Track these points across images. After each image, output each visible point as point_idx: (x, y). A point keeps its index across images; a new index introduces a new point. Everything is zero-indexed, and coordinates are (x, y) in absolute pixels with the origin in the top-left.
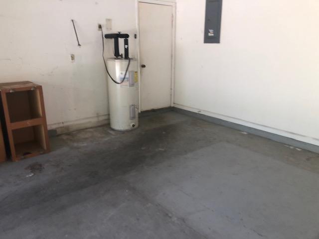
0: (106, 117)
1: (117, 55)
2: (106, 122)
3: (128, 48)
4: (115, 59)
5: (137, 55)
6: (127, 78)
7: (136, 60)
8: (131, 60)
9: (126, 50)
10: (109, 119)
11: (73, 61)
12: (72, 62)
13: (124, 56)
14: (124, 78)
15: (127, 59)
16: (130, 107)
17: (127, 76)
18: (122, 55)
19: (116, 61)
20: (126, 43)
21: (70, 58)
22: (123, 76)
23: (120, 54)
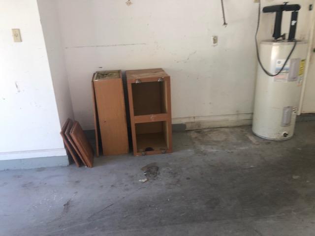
0: (248, 117)
1: (277, 35)
2: (247, 123)
3: (296, 24)
4: (274, 41)
5: (309, 35)
6: (287, 69)
7: (306, 42)
8: (298, 42)
9: (293, 29)
10: (252, 119)
11: (215, 44)
12: (214, 46)
13: (287, 37)
14: (282, 69)
15: (292, 41)
16: (284, 109)
17: (287, 66)
18: (284, 35)
19: (274, 44)
20: (294, 17)
21: (212, 41)
22: (280, 66)
23: (282, 34)
